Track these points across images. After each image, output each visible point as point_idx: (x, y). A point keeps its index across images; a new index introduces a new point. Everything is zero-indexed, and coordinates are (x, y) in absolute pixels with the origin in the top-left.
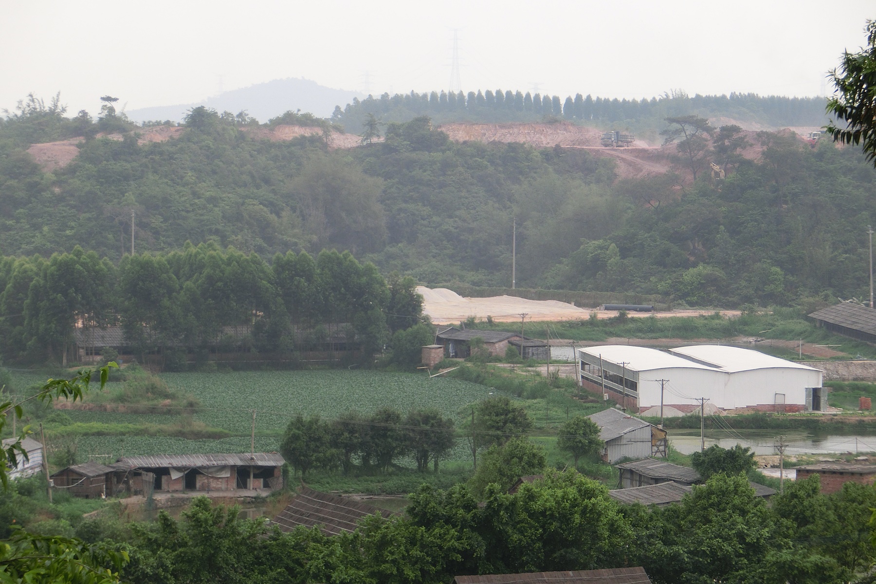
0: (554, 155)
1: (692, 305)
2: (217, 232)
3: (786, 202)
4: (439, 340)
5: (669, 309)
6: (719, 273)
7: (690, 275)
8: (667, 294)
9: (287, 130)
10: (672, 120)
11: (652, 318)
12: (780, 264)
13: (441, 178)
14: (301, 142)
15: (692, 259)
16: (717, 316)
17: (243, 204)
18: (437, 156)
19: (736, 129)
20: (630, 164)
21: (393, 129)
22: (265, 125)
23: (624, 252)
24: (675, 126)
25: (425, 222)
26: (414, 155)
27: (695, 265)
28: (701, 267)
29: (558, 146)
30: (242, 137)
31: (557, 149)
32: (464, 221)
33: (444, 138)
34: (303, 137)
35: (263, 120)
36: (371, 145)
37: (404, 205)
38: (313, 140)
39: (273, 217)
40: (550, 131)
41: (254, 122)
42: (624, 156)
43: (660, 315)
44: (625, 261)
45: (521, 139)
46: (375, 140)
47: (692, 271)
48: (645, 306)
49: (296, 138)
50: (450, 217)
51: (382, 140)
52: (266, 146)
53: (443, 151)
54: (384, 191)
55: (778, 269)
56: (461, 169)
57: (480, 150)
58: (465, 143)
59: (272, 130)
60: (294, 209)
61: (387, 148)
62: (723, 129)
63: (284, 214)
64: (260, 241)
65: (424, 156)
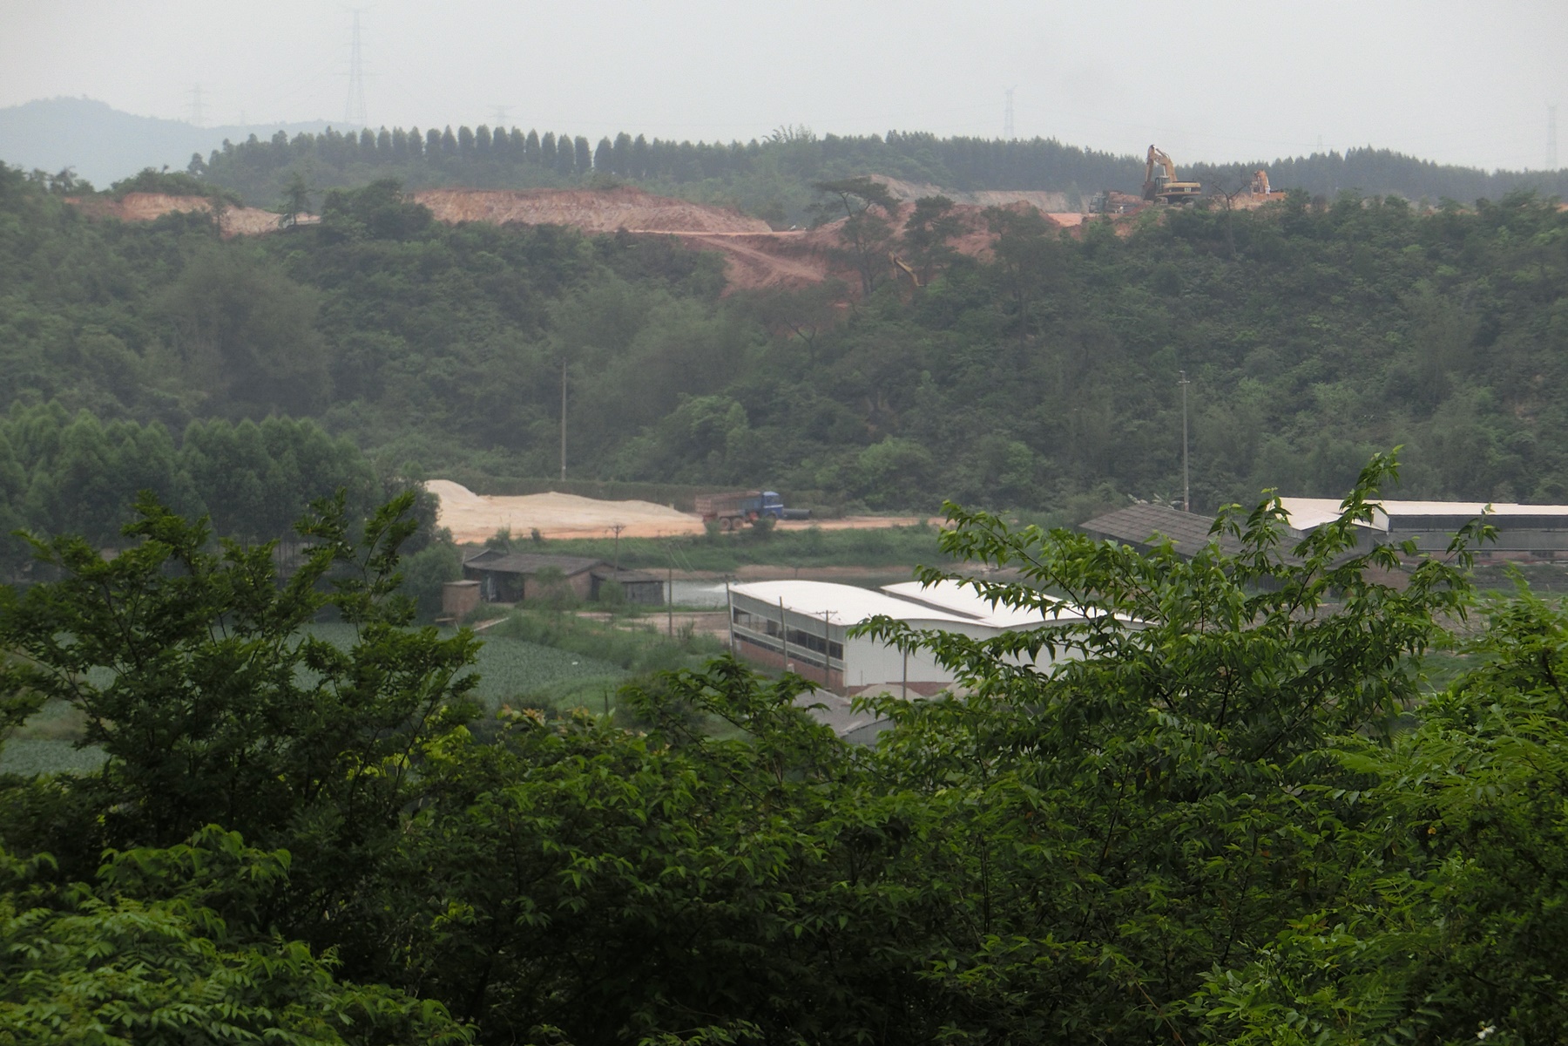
0: (616, 247)
1: (877, 508)
2: (36, 383)
3: (1034, 330)
4: (469, 573)
5: (838, 516)
6: (922, 453)
7: (872, 456)
8: (830, 489)
9: (144, 202)
10: (825, 187)
11: (812, 532)
12: (1025, 437)
13: (423, 286)
14: (174, 223)
15: (872, 428)
16: (923, 528)
17: (78, 332)
18: (415, 247)
19: (945, 204)
20: (749, 262)
21: (335, 202)
22: (106, 193)
23: (755, 416)
24: (831, 196)
25: (397, 364)
26: (376, 247)
27: (878, 439)
28: (889, 443)
29: (622, 231)
30: (70, 214)
31: (622, 235)
32: (464, 361)
33: (423, 215)
34: (177, 215)
35: (101, 184)
36: (296, 228)
37: (358, 334)
38: (194, 220)
39: (130, 356)
40: (604, 204)
41: (86, 188)
42: (737, 248)
43: (827, 526)
44: (758, 433)
45: (557, 219)
46: (303, 219)
47: (876, 449)
48: (796, 510)
49: (163, 217)
50: (440, 354)
51: (315, 219)
52: (115, 231)
53: (426, 240)
54: (324, 310)
55: (1022, 446)
56: (456, 270)
57: (488, 237)
58: (461, 224)
59: (119, 201)
60: (167, 343)
61: (327, 235)
62: (922, 203)
63: (148, 350)
64: (109, 398)
65: (391, 248)
